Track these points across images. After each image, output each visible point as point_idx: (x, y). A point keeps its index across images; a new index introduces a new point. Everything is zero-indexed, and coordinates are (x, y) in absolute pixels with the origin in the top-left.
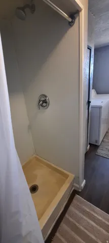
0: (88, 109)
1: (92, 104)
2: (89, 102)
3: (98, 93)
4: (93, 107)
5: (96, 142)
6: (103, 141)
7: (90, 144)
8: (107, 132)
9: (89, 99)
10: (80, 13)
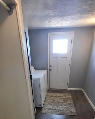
0: (31, 81)
1: (33, 77)
2: (31, 76)
3: (36, 69)
4: (34, 80)
5: (40, 105)
6: (44, 104)
7: (36, 108)
8: (46, 98)
9: (30, 73)
10: (16, 6)
